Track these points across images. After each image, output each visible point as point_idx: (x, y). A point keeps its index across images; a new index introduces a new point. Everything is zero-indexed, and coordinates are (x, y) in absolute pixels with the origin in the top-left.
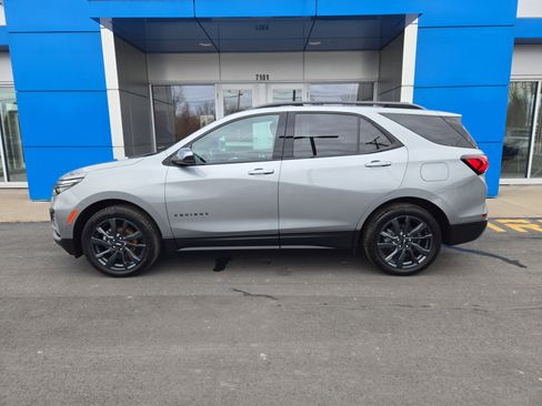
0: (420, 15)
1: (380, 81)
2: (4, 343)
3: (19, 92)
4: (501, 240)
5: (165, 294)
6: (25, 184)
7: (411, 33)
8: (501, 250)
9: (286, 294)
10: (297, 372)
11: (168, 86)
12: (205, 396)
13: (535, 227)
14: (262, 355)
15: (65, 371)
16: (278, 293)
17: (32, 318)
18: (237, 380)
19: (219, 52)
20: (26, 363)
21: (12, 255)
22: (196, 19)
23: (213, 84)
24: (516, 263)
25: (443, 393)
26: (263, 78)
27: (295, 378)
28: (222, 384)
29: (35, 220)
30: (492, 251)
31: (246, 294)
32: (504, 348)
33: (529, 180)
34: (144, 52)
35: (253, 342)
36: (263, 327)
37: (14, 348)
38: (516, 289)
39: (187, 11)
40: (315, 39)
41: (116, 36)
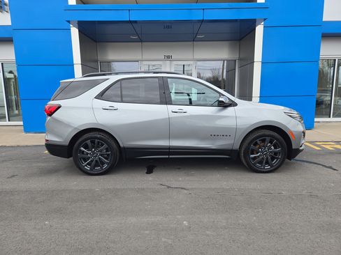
0: (265, 19)
1: (240, 59)
2: (24, 218)
3: (19, 65)
4: (319, 154)
5: (119, 187)
6: (21, 123)
7: (259, 30)
8: (321, 160)
9: (194, 187)
10: (208, 232)
11: (109, 62)
12: (153, 247)
13: (338, 147)
14: (185, 222)
15: (65, 233)
16: (188, 187)
17: (38, 203)
18: (172, 237)
19: (142, 41)
20: (39, 229)
21: (19, 166)
22: (130, 22)
23: (138, 61)
24: (330, 168)
25: (299, 243)
26: (169, 57)
27: (208, 235)
28: (163, 240)
29: (29, 144)
30: (315, 161)
31: (169, 187)
32: (331, 217)
33: (332, 119)
34: (96, 41)
35: (178, 215)
36: (183, 206)
37: (31, 220)
38: (333, 183)
39: (125, 17)
40: (201, 34)
41: (80, 32)
